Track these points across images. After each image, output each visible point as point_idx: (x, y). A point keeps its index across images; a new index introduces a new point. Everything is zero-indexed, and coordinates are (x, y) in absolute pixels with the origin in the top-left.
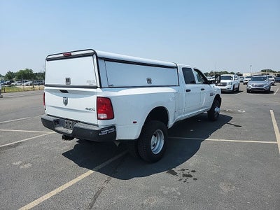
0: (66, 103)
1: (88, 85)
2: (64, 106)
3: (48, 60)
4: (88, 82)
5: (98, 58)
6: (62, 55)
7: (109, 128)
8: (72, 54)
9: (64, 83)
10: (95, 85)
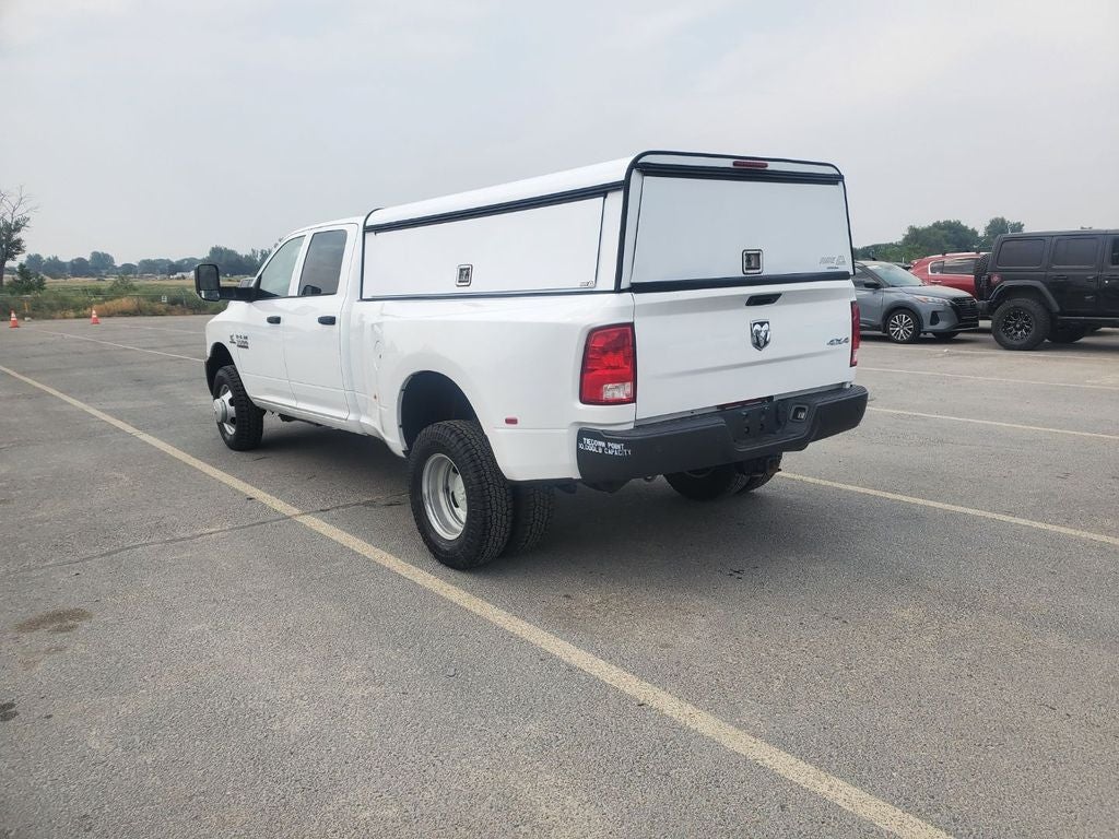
4: (824, 261)
6: (728, 163)
8: (772, 166)
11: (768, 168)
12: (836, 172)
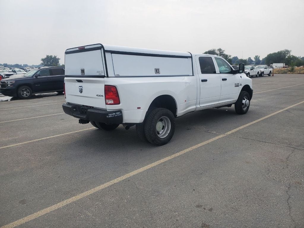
0: (81, 91)
1: (98, 74)
2: (79, 94)
3: (67, 53)
4: (98, 72)
5: (105, 51)
6: (77, 49)
7: (115, 112)
8: (86, 48)
9: (80, 74)
10: (103, 74)
11: (85, 48)
12: (101, 46)
